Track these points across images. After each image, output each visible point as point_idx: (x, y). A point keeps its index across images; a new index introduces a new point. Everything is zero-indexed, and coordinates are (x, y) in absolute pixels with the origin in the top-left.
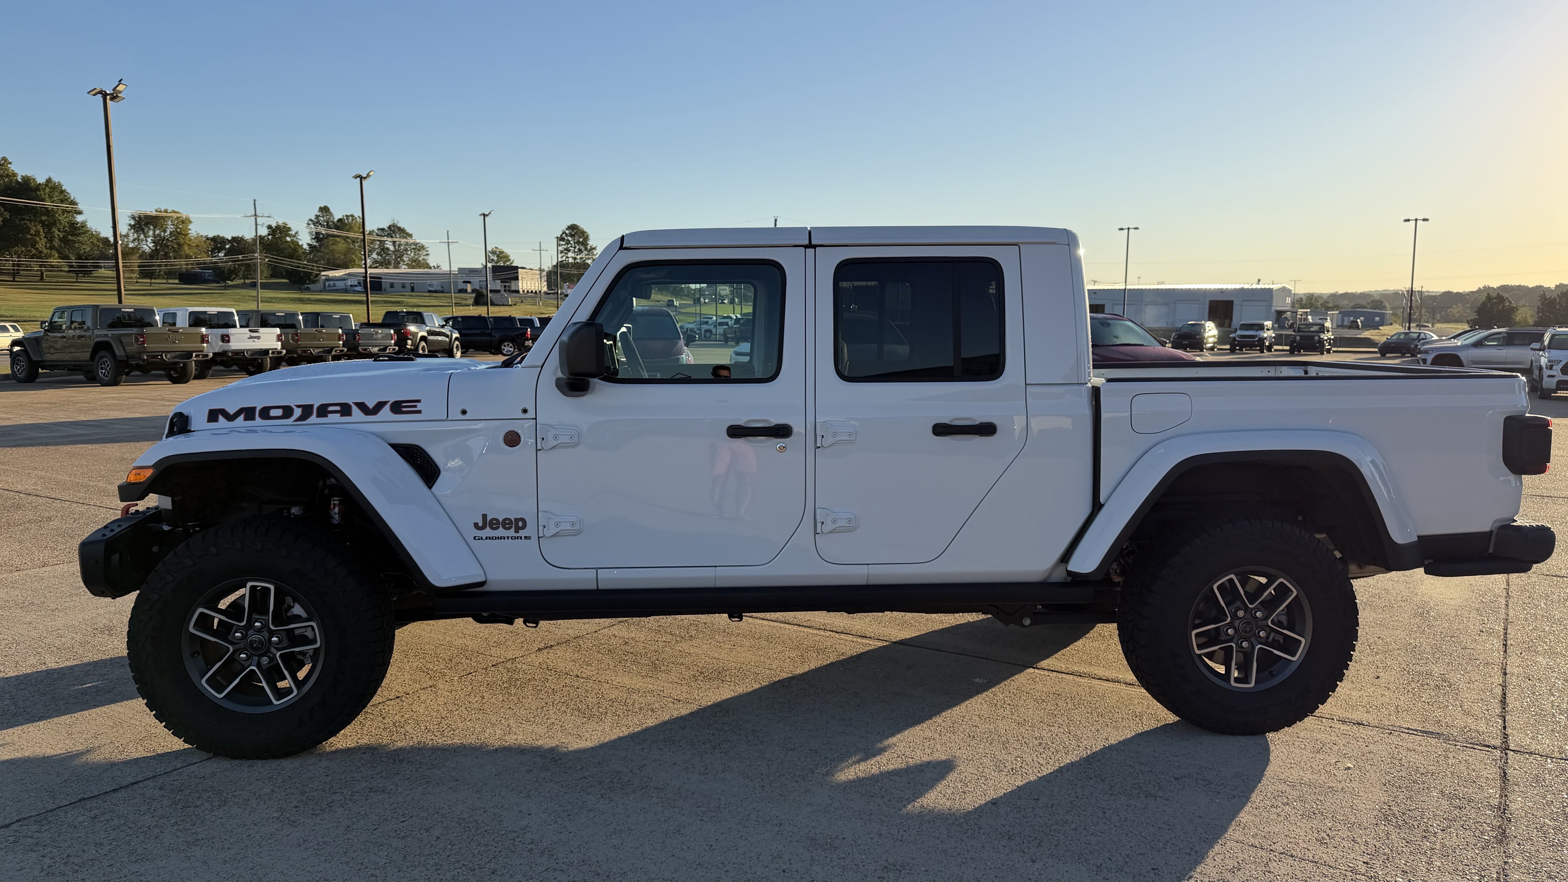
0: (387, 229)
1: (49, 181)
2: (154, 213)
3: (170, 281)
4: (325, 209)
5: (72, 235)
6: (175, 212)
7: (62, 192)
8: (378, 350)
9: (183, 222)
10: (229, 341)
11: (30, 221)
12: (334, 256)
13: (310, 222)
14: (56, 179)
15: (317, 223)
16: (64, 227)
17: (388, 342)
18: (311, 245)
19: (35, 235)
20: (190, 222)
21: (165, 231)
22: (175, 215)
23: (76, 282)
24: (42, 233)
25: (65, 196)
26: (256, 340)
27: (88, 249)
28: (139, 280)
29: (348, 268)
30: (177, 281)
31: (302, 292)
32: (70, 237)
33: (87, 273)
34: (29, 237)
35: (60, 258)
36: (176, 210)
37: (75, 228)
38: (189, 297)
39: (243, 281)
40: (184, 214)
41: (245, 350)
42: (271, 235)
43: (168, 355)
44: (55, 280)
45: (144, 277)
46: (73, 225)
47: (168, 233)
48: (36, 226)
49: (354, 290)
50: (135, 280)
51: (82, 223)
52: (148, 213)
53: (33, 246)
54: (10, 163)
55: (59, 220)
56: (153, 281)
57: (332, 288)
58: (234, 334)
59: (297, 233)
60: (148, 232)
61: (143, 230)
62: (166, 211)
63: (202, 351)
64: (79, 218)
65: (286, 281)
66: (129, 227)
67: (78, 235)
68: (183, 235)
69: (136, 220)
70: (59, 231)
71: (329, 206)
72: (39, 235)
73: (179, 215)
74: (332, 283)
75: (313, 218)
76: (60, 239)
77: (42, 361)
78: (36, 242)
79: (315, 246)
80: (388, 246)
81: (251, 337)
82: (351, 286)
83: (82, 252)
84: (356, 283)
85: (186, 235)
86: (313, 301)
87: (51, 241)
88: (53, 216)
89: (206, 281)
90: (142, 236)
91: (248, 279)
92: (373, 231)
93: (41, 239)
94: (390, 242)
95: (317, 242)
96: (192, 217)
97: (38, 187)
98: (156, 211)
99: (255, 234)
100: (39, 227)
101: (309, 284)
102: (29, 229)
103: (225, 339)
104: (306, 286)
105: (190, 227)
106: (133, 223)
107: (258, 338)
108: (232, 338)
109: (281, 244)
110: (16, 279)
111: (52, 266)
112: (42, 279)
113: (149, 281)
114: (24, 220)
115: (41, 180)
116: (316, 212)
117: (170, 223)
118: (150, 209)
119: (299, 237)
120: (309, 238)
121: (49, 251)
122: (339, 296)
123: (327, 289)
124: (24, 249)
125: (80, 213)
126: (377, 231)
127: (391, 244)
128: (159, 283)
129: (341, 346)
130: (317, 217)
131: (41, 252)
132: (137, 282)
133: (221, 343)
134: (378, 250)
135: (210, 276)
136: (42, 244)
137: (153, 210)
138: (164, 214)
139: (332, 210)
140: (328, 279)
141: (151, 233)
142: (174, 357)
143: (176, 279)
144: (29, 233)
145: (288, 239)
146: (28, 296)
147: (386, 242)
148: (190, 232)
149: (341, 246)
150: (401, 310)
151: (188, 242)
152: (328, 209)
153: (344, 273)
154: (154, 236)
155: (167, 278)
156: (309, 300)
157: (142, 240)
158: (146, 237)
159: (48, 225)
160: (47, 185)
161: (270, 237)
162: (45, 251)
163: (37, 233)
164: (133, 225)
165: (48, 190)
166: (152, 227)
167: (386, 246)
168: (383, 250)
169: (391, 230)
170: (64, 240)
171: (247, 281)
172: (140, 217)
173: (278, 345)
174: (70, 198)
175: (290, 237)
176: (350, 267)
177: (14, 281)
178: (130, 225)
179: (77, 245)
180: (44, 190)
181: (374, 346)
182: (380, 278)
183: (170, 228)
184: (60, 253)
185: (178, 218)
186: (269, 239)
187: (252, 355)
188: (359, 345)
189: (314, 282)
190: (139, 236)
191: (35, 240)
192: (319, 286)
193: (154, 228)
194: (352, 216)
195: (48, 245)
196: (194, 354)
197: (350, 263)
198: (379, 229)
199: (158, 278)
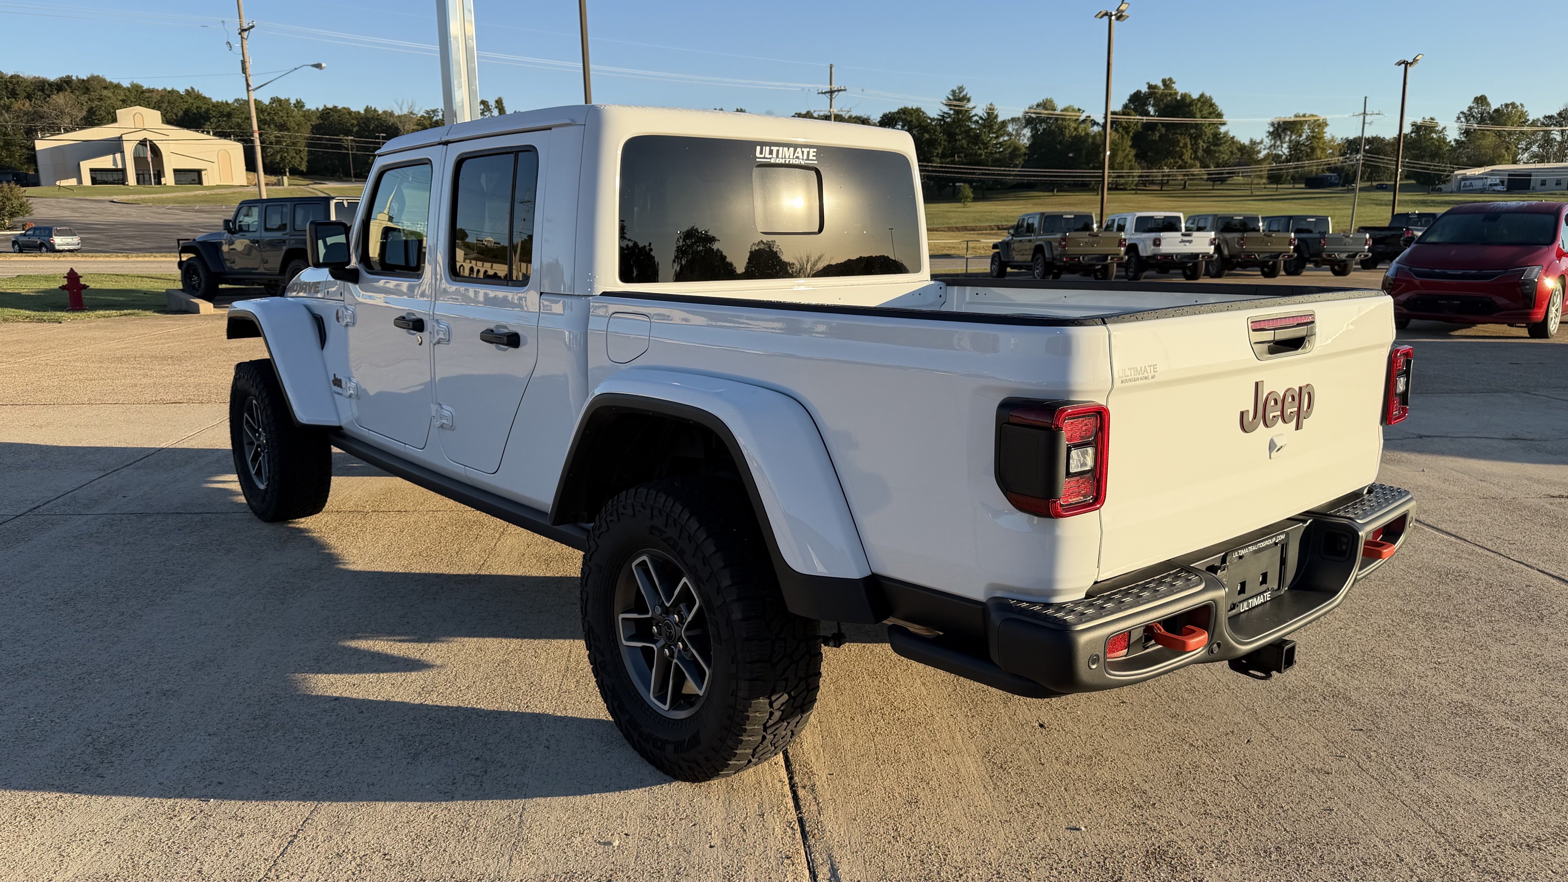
0: (1556, 115)
1: (1202, 96)
2: (1293, 119)
3: (1297, 186)
4: (1482, 100)
5: (1214, 145)
6: (1312, 115)
7: (1212, 105)
8: (1347, 257)
9: (1319, 125)
10: (1159, 245)
11: (1181, 134)
12: (1480, 151)
13: (1461, 115)
14: (1207, 94)
15: (1469, 115)
16: (1208, 138)
17: (1362, 247)
18: (1458, 140)
19: (1183, 147)
20: (1327, 125)
21: (1300, 136)
22: (1312, 119)
23: (1213, 189)
24: (1189, 146)
25: (1213, 109)
26: (1188, 244)
27: (1226, 158)
28: (1267, 186)
29: (1494, 164)
30: (1303, 186)
31: (1429, 193)
32: (1212, 148)
33: (1223, 180)
34: (1178, 149)
35: (1201, 167)
36: (1314, 114)
37: (1218, 139)
38: (1312, 201)
39: (1370, 183)
40: (1322, 117)
41: (1174, 254)
42: (1415, 132)
43: (1086, 258)
44: (1195, 188)
45: (1271, 183)
46: (1216, 135)
47: (1304, 136)
48: (1185, 139)
49: (1494, 190)
50: (1264, 186)
51: (1224, 133)
52: (1288, 119)
53: (1180, 157)
54: (1174, 83)
55: (1205, 132)
56: (1279, 186)
57: (1468, 188)
58: (1165, 238)
59: (1444, 128)
60: (1284, 138)
61: (1280, 136)
62: (1304, 116)
63: (1118, 254)
64: (1223, 129)
65: (1413, 182)
66: (1268, 134)
67: (1220, 145)
68: (1318, 139)
69: (1274, 127)
70: (1204, 142)
71: (1486, 95)
72: (1187, 147)
73: (1316, 118)
74: (1468, 182)
75: (1465, 110)
76: (1204, 151)
77: (1009, 262)
78: (1182, 154)
79: (1463, 142)
80: (1555, 136)
81: (1183, 241)
82: (1491, 185)
83: (1221, 161)
84: (1498, 181)
85: (1322, 138)
86: (1437, 203)
87: (1196, 152)
88: (1201, 129)
89: (1332, 185)
90: (1278, 143)
91: (1375, 181)
92: (1538, 120)
93: (1187, 151)
94: (1558, 131)
95: (1465, 137)
96: (1329, 118)
97: (1192, 102)
98: (1296, 116)
99: (1398, 133)
100: (1188, 140)
101: (1438, 184)
102: (1179, 141)
103: (1157, 243)
104: (1437, 187)
105: (1325, 130)
106: (1271, 130)
107: (1190, 242)
108: (1163, 242)
109: (1424, 142)
110: (1163, 189)
111: (1194, 175)
112: (1184, 188)
113: (1275, 186)
114: (1176, 134)
115: (1195, 96)
116: (1470, 103)
117: (1306, 127)
118: (1288, 115)
119: (1446, 133)
120: (1457, 133)
121: (1192, 161)
122: (1470, 197)
123: (1462, 189)
124: (1172, 161)
125: (1224, 124)
126: (1542, 120)
127: (1558, 133)
128: (1286, 188)
129: (1292, 251)
130: (1470, 108)
131: (1186, 163)
132: (1265, 188)
133: (1153, 247)
134: (1541, 142)
135: (1336, 179)
136: (1187, 156)
137: (1292, 116)
138: (1302, 119)
139: (1489, 100)
140: (1465, 178)
141: (1287, 139)
142: (1092, 259)
143: (1302, 183)
144: (1178, 146)
145: (1435, 136)
146: (1169, 203)
147: (1553, 132)
148: (1325, 135)
149: (1490, 140)
150: (1413, 212)
151: (1321, 145)
152: (1485, 98)
153: (1483, 171)
154: (1290, 141)
155: (1294, 183)
156: (1433, 202)
157: (1278, 146)
158: (1282, 143)
159: (1195, 137)
160: (1199, 100)
161: (1413, 135)
162: (1189, 161)
163: (1185, 145)
164: (1273, 132)
165: (1199, 104)
166: (1289, 133)
167: (1552, 136)
168: (1548, 140)
169: (1562, 117)
170: (1207, 151)
171: (1374, 184)
172: (1279, 124)
173: (1211, 250)
174: (1217, 110)
175: (1436, 133)
176: (1497, 162)
177: (1161, 190)
178: (1269, 132)
179: (1217, 155)
180: (1196, 105)
181: (1341, 252)
182: (1530, 176)
183: (1306, 132)
184: (1201, 162)
185: (1315, 121)
186: (1411, 137)
187: (1181, 258)
188: (1324, 250)
189: (1444, 182)
190: (1275, 143)
191: (1183, 152)
192: (1453, 185)
193: (1292, 133)
194: (1513, 104)
195: (1193, 156)
196: (1109, 258)
197: (1498, 159)
198: (1545, 117)
199: (1285, 183)
